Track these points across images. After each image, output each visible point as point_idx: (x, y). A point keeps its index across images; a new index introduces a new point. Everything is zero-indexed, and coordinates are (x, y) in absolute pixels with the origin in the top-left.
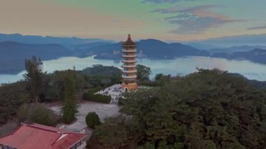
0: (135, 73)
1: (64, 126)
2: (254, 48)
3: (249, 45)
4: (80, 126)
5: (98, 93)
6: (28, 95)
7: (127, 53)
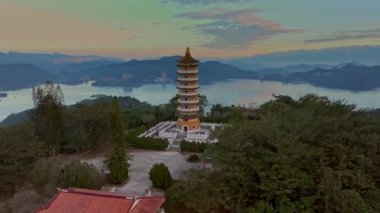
0: (197, 104)
1: (114, 188)
2: (313, 68)
3: (308, 63)
4: (137, 186)
5: (141, 135)
6: (40, 145)
7: (186, 76)
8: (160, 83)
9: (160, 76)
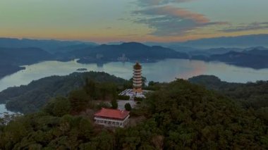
0: (141, 83)
3: (225, 47)
5: (119, 94)
8: (121, 61)
9: (121, 56)
